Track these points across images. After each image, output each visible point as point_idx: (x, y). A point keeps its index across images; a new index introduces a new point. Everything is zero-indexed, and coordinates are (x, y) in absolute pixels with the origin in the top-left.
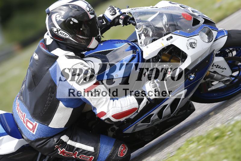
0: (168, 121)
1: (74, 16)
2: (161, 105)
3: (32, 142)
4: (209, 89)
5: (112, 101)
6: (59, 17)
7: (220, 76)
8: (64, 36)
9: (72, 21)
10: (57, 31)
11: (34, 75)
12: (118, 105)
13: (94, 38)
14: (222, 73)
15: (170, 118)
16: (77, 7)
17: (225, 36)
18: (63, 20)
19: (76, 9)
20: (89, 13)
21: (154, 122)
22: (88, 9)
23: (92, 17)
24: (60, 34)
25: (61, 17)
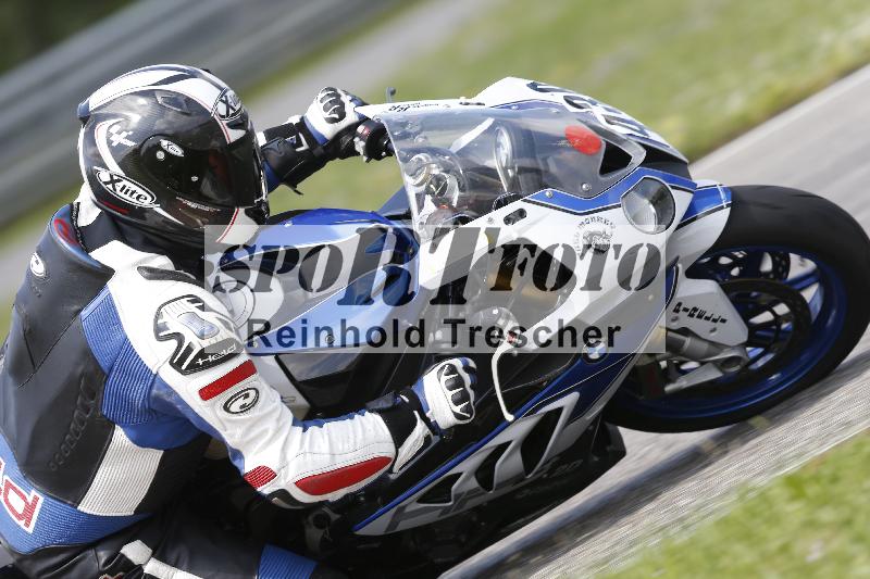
0: (519, 496)
1: (169, 132)
2: (486, 443)
3: (23, 558)
4: (669, 388)
5: (300, 429)
6: (119, 133)
7: (705, 346)
8: (135, 200)
9: (162, 149)
10: (113, 182)
11: (30, 331)
12: (319, 447)
13: (242, 210)
14: (713, 334)
15: (527, 486)
16: (182, 100)
17: (722, 208)
18: (131, 144)
19: (180, 107)
20: (223, 124)
21: (465, 500)
22: (222, 109)
23: (233, 135)
24: (121, 191)
25: (125, 134)
